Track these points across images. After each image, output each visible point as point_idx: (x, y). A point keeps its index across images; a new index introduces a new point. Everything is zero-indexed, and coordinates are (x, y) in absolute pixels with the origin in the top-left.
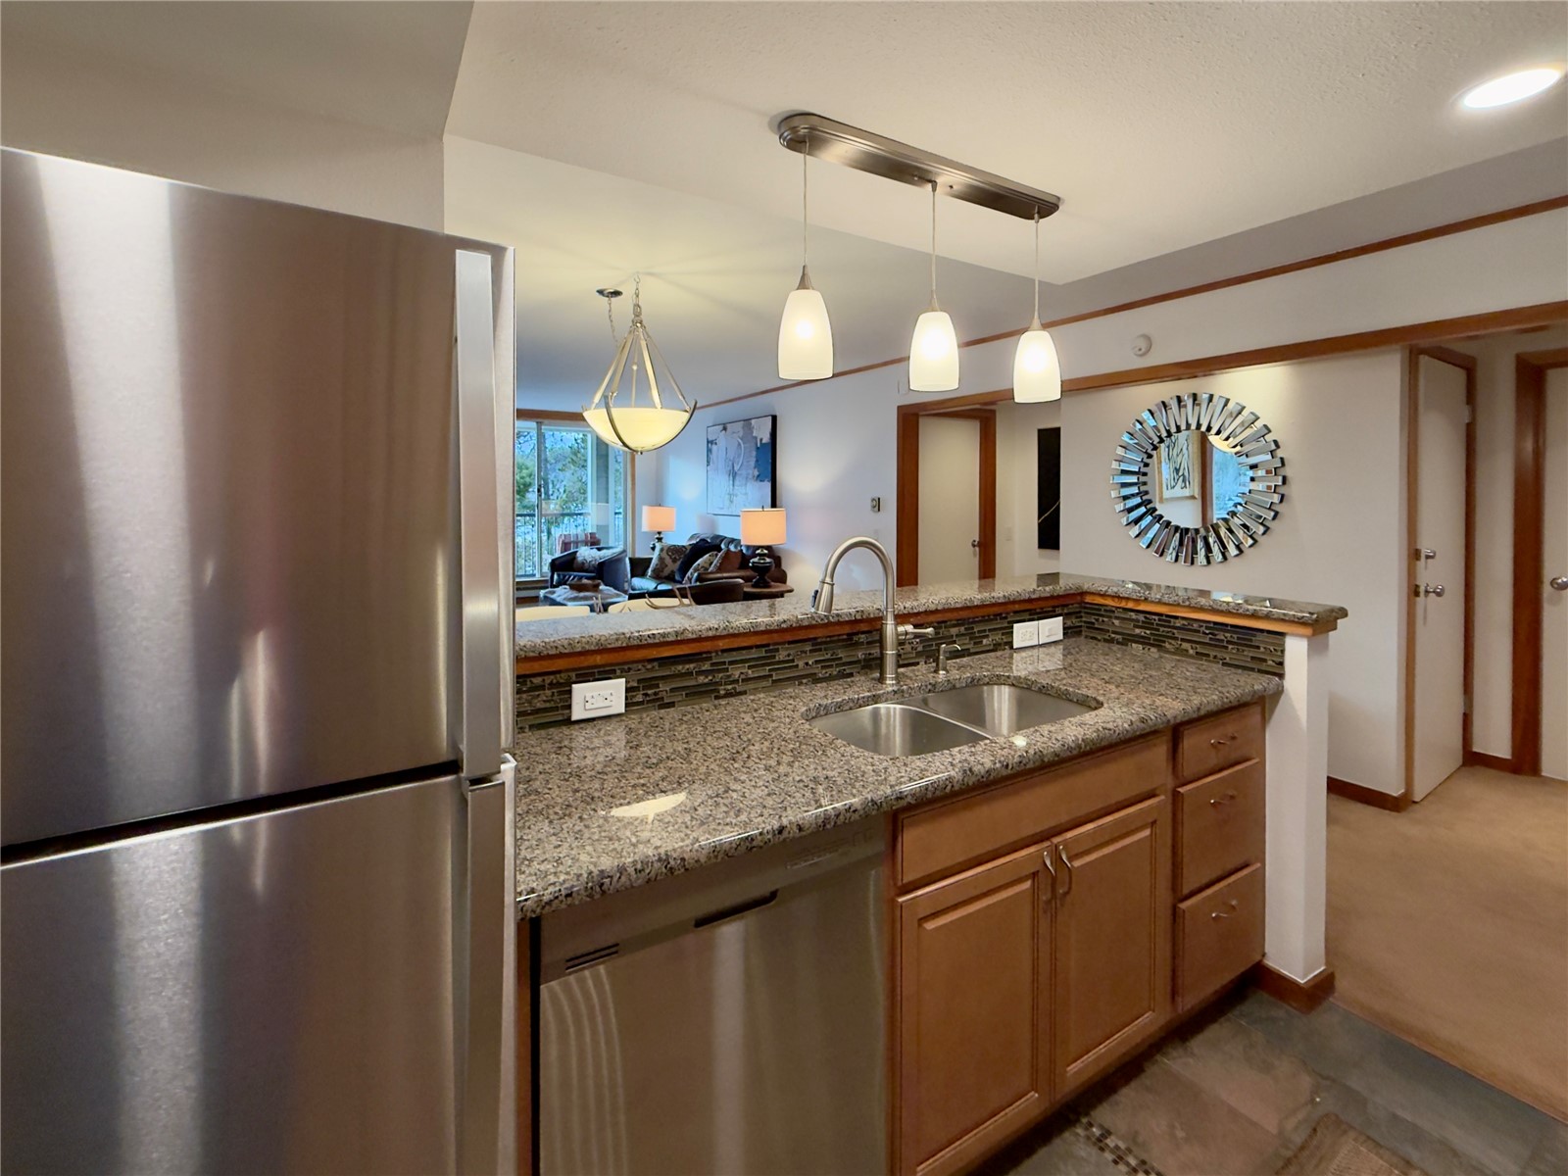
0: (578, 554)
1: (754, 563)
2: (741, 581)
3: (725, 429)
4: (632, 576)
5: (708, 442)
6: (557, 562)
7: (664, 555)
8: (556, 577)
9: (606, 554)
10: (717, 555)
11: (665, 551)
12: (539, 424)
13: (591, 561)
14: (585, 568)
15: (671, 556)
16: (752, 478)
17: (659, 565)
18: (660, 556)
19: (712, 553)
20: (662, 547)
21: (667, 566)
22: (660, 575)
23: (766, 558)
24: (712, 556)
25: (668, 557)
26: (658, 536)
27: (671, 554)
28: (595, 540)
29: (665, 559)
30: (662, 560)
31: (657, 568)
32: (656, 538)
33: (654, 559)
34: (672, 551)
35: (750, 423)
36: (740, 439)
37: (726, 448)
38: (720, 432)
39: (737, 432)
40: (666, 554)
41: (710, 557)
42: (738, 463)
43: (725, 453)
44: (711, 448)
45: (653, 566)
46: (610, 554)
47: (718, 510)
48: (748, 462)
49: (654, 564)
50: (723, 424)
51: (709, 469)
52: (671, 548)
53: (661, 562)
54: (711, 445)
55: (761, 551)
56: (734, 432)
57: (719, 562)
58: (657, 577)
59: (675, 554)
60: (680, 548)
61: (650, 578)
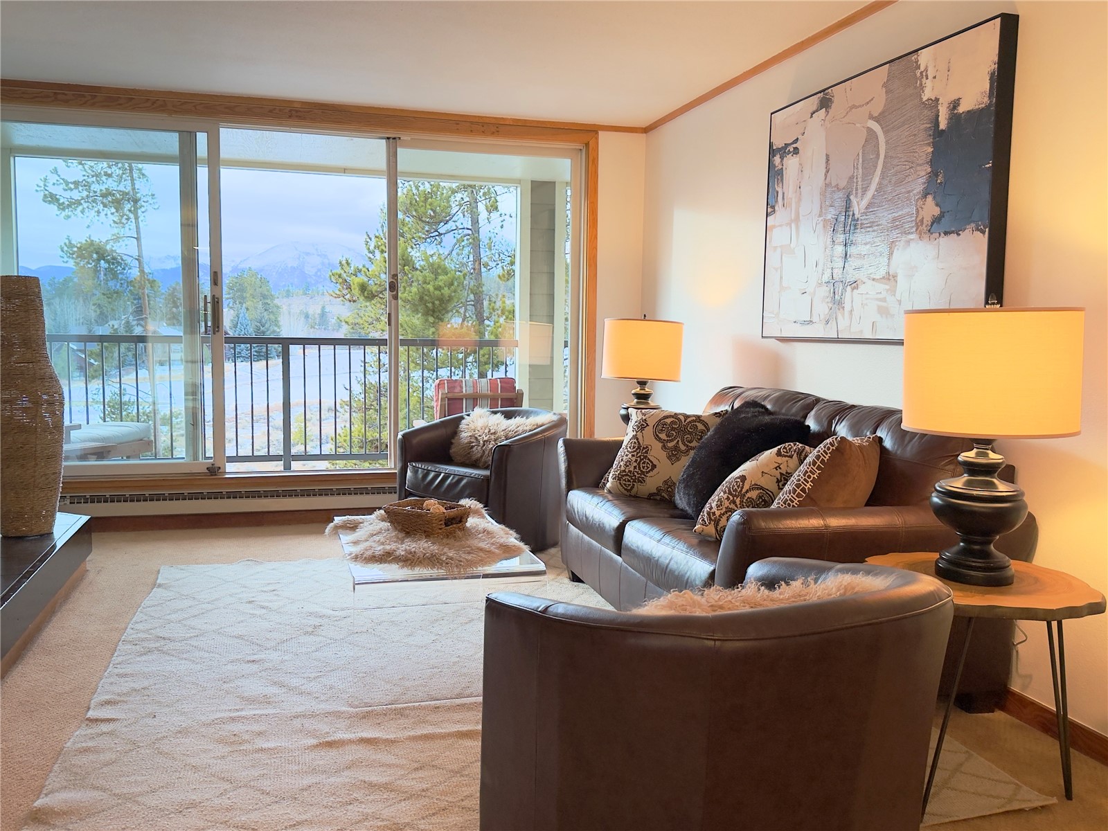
0: (463, 425)
1: (948, 493)
3: (825, 103)
4: (570, 487)
5: (772, 152)
6: (415, 441)
7: (648, 438)
8: (410, 472)
9: (520, 425)
11: (649, 431)
13: (487, 441)
14: (474, 458)
15: (668, 441)
16: (914, 229)
17: (636, 461)
18: (637, 439)
19: (785, 448)
20: (644, 418)
21: (654, 466)
22: (635, 490)
23: (995, 480)
24: (786, 456)
25: (661, 445)
26: (638, 389)
27: (668, 436)
28: (514, 394)
29: (650, 447)
30: (644, 448)
31: (627, 471)
32: (633, 394)
33: (623, 446)
34: (673, 429)
35: (917, 62)
36: (877, 119)
37: (827, 156)
38: (811, 117)
39: (868, 103)
40: (657, 436)
41: (780, 460)
42: (865, 190)
43: (824, 170)
44: (780, 167)
45: (622, 463)
46: (528, 428)
47: (798, 325)
48: (899, 182)
49: (625, 458)
50: (820, 92)
51: (773, 224)
52: (669, 421)
53: (640, 457)
54: (782, 158)
55: (978, 454)
56: (854, 107)
57: (812, 476)
58: (628, 494)
59: (675, 438)
60: (690, 422)
61: (610, 497)
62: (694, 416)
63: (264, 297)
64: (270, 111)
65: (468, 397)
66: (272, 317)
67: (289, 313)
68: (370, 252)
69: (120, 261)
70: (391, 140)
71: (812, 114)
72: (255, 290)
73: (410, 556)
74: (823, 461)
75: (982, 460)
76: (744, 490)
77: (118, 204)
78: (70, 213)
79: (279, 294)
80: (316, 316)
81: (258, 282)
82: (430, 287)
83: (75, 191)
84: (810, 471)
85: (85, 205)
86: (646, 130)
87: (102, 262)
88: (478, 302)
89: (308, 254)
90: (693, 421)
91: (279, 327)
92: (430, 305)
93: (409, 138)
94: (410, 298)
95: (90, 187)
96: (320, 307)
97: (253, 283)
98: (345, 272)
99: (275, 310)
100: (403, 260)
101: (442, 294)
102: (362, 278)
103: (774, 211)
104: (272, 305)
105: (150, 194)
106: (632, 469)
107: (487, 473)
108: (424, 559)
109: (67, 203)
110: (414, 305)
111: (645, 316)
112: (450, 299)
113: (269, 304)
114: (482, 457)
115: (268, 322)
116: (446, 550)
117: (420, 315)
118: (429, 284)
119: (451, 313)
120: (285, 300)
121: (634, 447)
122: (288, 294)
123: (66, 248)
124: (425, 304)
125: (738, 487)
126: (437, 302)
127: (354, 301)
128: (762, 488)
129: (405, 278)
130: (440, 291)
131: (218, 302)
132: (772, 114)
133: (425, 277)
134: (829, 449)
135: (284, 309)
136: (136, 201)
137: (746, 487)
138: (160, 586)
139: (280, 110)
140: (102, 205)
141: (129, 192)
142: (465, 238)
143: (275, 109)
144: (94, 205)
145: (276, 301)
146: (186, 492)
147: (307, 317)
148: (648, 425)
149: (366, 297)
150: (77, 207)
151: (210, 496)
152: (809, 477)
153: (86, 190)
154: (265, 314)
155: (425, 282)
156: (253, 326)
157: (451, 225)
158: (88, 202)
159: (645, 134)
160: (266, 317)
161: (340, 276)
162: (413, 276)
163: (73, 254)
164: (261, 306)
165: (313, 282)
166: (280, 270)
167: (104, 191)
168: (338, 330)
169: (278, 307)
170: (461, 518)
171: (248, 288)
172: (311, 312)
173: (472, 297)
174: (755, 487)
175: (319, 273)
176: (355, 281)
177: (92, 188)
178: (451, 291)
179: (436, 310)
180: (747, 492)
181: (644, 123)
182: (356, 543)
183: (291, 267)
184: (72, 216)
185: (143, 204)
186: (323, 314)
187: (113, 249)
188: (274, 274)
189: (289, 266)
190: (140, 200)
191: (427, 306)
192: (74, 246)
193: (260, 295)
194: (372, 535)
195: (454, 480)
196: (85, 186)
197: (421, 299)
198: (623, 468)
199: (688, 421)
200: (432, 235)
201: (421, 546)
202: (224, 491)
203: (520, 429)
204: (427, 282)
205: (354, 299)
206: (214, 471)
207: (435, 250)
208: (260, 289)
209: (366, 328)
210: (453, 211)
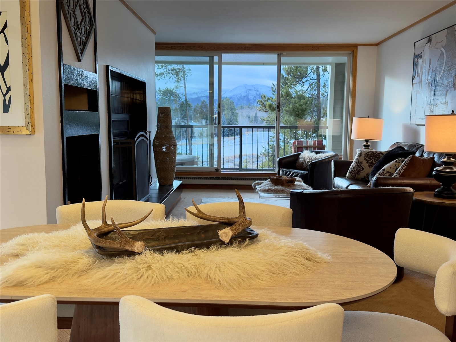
0: (300, 157)
1: (437, 171)
2: (411, 189)
3: (430, 41)
4: (335, 176)
5: (415, 56)
6: (283, 161)
7: (362, 159)
8: (281, 172)
9: (321, 156)
10: (403, 161)
11: (362, 157)
12: (280, 56)
13: (308, 162)
14: (304, 167)
15: (369, 160)
16: (452, 87)
17: (357, 167)
18: (358, 159)
19: (398, 160)
20: (361, 152)
21: (363, 169)
22: (356, 177)
23: (453, 167)
24: (398, 162)
25: (366, 161)
26: (365, 143)
27: (369, 158)
28: (322, 146)
29: (362, 162)
30: (360, 163)
31: (354, 170)
32: (363, 145)
33: (353, 162)
34: (371, 156)
35: (455, 29)
36: (443, 48)
37: (430, 59)
38: (426, 45)
39: (441, 42)
40: (365, 158)
41: (396, 163)
42: (440, 72)
43: (429, 64)
44: (417, 62)
45: (352, 168)
46: (323, 157)
47: (421, 119)
48: (449, 70)
49: (353, 166)
50: (428, 37)
51: (414, 83)
52: (370, 153)
53: (358, 166)
54: (417, 59)
55: (447, 159)
56: (437, 43)
57: (404, 168)
58: (353, 178)
59: (372, 159)
60: (377, 154)
61: (347, 179)
62: (379, 152)
63: (232, 109)
64: (239, 48)
65: (305, 147)
66: (235, 118)
67: (242, 116)
68: (273, 91)
69: (178, 96)
70: (279, 55)
71: (426, 44)
72: (228, 106)
73: (276, 190)
74: (407, 163)
75: (449, 161)
76: (384, 173)
77: (177, 74)
78: (160, 78)
79: (238, 108)
80: (253, 117)
81: (230, 103)
82: (297, 105)
83: (162, 69)
84: (403, 166)
85: (165, 75)
86: (377, 45)
87: (172, 97)
88: (319, 111)
89: (250, 90)
90: (379, 153)
91: (237, 122)
92: (297, 112)
93: (286, 54)
94: (289, 110)
95: (167, 67)
96: (255, 113)
97: (227, 103)
98: (263, 100)
99: (236, 115)
100: (287, 94)
101: (302, 108)
102: (270, 102)
103: (415, 78)
104: (235, 112)
105: (189, 69)
106: (355, 170)
107: (307, 172)
108: (280, 191)
109: (159, 74)
110: (291, 113)
111: (369, 116)
112: (306, 109)
113: (234, 112)
114: (306, 167)
115: (233, 120)
116: (287, 189)
117: (293, 117)
118: (297, 103)
119: (306, 115)
120: (240, 110)
121: (357, 162)
122: (242, 108)
123: (158, 92)
124: (295, 112)
125: (382, 172)
126: (300, 111)
127: (267, 112)
128: (390, 173)
129: (287, 101)
130: (302, 106)
131: (220, 114)
132: (415, 43)
133: (295, 101)
134: (409, 159)
135: (240, 114)
136: (184, 72)
137: (385, 172)
138: (203, 202)
139: (242, 47)
140: (171, 74)
141: (182, 68)
142: (313, 84)
143: (240, 47)
144: (169, 74)
145: (237, 111)
146: (209, 177)
147: (249, 117)
148: (362, 155)
149: (271, 110)
150: (162, 75)
151: (216, 179)
152: (403, 168)
153: (166, 68)
154: (232, 116)
155: (295, 103)
156: (227, 122)
157: (308, 78)
158: (166, 73)
159: (376, 46)
160: (233, 118)
161: (261, 102)
162: (290, 101)
163: (161, 94)
164: (230, 113)
165: (252, 102)
166: (239, 97)
167: (172, 69)
168: (262, 123)
169: (237, 114)
170: (293, 181)
171: (225, 106)
172: (251, 115)
173: (316, 108)
174: (388, 172)
175: (255, 98)
176: (267, 103)
177: (168, 68)
178: (306, 107)
179: (299, 114)
180: (385, 174)
181: (376, 43)
182: (260, 187)
183: (243, 96)
184: (161, 79)
185: (186, 73)
186: (256, 117)
187: (176, 92)
188: (236, 99)
189: (242, 95)
190: (185, 71)
191: (296, 113)
192: (161, 91)
193: (230, 108)
194: (266, 185)
195: (296, 174)
196: (165, 67)
197: (294, 110)
198: (352, 169)
199: (377, 153)
200: (300, 83)
201: (280, 188)
202: (221, 177)
203: (321, 157)
204: (296, 103)
205: (267, 111)
206: (217, 170)
207: (301, 89)
208: (230, 106)
209: (272, 122)
210: (309, 72)
